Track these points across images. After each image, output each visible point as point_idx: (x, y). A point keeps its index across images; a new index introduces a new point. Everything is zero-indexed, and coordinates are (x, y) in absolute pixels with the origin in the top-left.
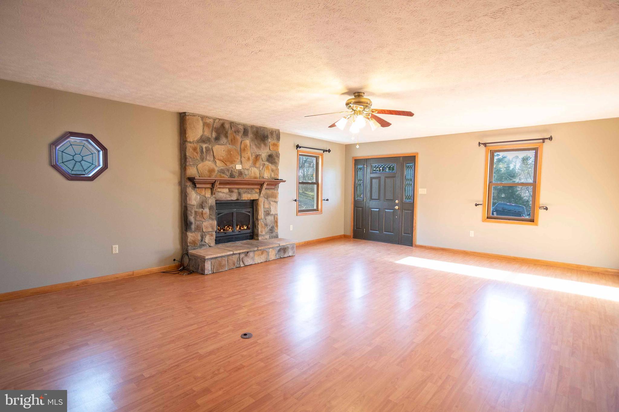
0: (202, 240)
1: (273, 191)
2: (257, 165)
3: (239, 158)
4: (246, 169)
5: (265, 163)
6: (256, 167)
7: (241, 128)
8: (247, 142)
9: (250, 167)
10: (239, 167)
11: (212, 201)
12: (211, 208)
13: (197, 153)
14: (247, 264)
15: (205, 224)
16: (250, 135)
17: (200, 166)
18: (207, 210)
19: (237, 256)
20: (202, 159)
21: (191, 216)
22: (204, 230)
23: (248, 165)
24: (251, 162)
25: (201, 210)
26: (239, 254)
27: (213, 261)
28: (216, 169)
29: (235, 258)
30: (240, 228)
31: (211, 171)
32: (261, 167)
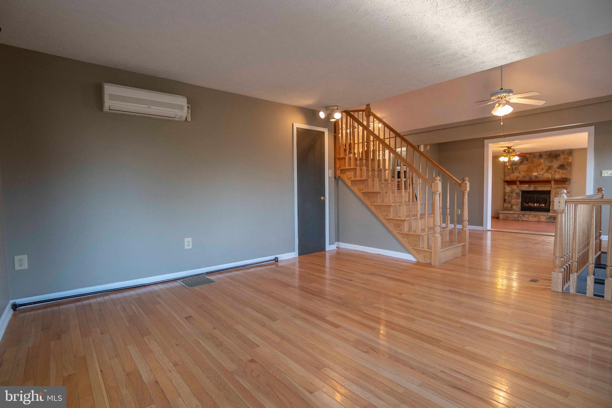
0: (511, 208)
1: (564, 185)
2: (550, 171)
3: (536, 170)
4: (540, 175)
5: (557, 170)
6: (548, 173)
7: (538, 154)
8: (542, 161)
9: (544, 173)
10: (535, 174)
11: (518, 191)
12: (517, 194)
13: (510, 170)
14: (523, 219)
15: (513, 200)
16: (545, 157)
17: (511, 176)
18: (515, 195)
19: (517, 215)
20: (513, 173)
21: (506, 196)
22: (512, 203)
23: (542, 173)
24: (544, 171)
25: (511, 194)
26: (519, 214)
27: (504, 214)
28: (521, 176)
29: (516, 216)
30: (539, 205)
31: (517, 177)
32: (553, 172)
